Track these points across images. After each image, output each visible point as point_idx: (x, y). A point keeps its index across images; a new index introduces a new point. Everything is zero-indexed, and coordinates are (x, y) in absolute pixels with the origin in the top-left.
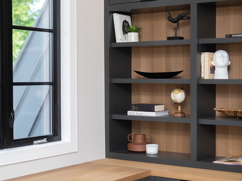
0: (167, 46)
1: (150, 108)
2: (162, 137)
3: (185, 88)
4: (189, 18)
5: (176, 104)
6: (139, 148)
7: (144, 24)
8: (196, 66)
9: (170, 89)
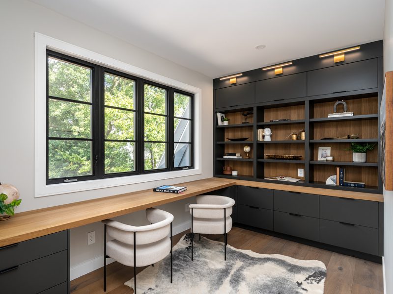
0: (241, 127)
1: (234, 155)
2: (239, 168)
3: (251, 145)
4: (253, 114)
5: (246, 153)
6: (228, 173)
7: (231, 118)
8: (256, 135)
9: (243, 146)
